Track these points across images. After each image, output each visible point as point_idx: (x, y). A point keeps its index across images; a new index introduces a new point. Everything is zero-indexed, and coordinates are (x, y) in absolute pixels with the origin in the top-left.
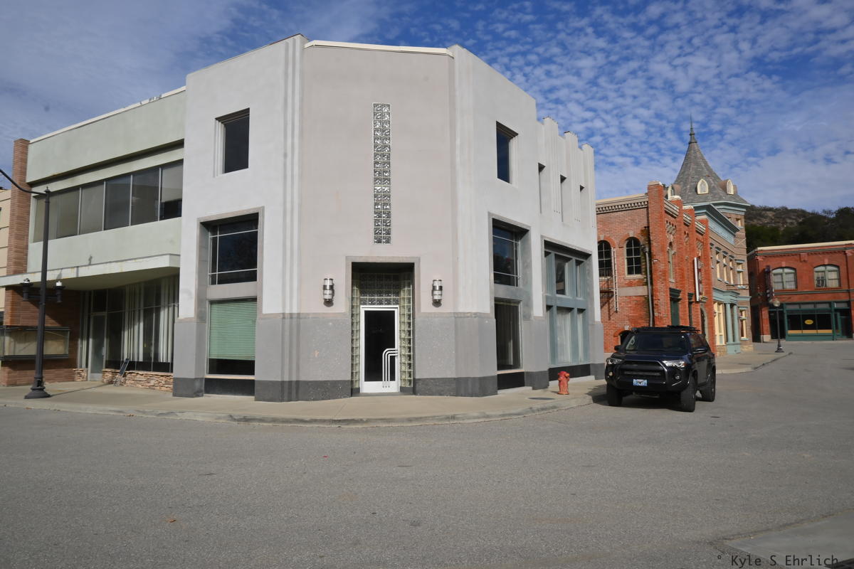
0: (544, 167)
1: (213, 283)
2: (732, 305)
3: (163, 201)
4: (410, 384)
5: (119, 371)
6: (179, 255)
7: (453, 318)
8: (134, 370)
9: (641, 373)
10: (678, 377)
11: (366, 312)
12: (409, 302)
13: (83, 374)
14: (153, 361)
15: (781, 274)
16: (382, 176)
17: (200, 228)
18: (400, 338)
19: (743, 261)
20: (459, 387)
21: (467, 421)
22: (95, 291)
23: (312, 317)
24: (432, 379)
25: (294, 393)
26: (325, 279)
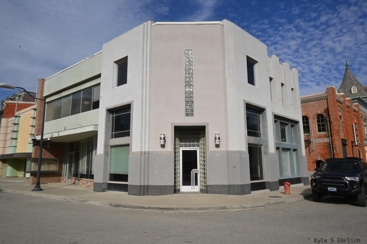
0: (272, 79)
1: (112, 138)
3: (94, 101)
4: (205, 187)
5: (77, 178)
6: (98, 125)
7: (226, 154)
8: (82, 178)
9: (332, 184)
10: (355, 187)
11: (183, 151)
12: (204, 146)
13: (64, 179)
14: (89, 174)
16: (188, 84)
17: (107, 112)
18: (200, 164)
20: (230, 190)
21: (232, 210)
22: (70, 142)
23: (155, 154)
24: (215, 185)
25: (146, 191)
26: (161, 134)
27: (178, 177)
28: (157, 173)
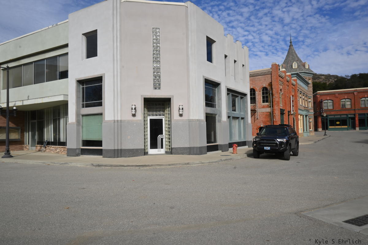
0: (227, 56)
1: (83, 107)
2: (306, 116)
4: (170, 150)
5: (43, 146)
6: (68, 95)
7: (188, 122)
8: (49, 145)
9: (267, 144)
10: (283, 146)
11: (150, 119)
12: (169, 115)
13: (27, 147)
14: (57, 141)
15: (327, 103)
16: (156, 60)
17: (77, 83)
18: (165, 131)
19: (311, 97)
20: (190, 151)
21: (194, 165)
23: (127, 122)
24: (179, 148)
25: (119, 154)
26: (132, 105)
28: (129, 138)
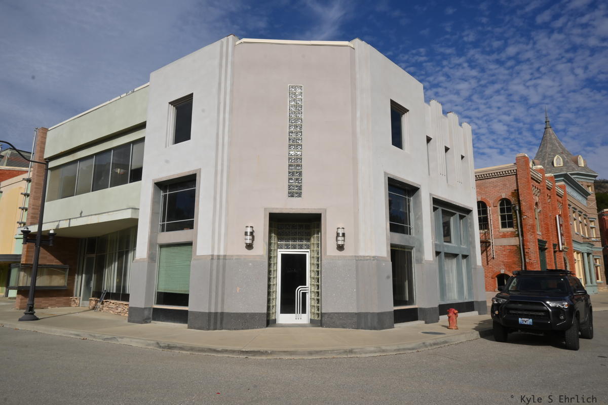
0: (432, 139)
1: (163, 231)
2: (588, 254)
3: (132, 168)
4: (318, 316)
5: (99, 300)
6: (139, 209)
7: (355, 261)
8: (109, 299)
9: (525, 313)
10: (562, 317)
11: (283, 255)
12: (318, 247)
13: (76, 301)
14: (121, 292)
16: (295, 143)
17: (154, 187)
18: (311, 277)
19: (595, 219)
20: (360, 321)
21: (364, 355)
22: (89, 238)
23: (236, 259)
24: (336, 313)
25: (219, 322)
26: (247, 227)
27: (273, 299)
28: (238, 291)
